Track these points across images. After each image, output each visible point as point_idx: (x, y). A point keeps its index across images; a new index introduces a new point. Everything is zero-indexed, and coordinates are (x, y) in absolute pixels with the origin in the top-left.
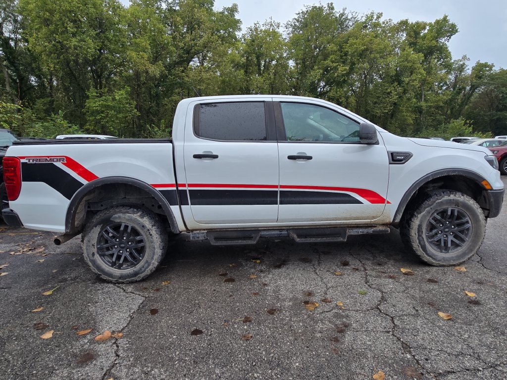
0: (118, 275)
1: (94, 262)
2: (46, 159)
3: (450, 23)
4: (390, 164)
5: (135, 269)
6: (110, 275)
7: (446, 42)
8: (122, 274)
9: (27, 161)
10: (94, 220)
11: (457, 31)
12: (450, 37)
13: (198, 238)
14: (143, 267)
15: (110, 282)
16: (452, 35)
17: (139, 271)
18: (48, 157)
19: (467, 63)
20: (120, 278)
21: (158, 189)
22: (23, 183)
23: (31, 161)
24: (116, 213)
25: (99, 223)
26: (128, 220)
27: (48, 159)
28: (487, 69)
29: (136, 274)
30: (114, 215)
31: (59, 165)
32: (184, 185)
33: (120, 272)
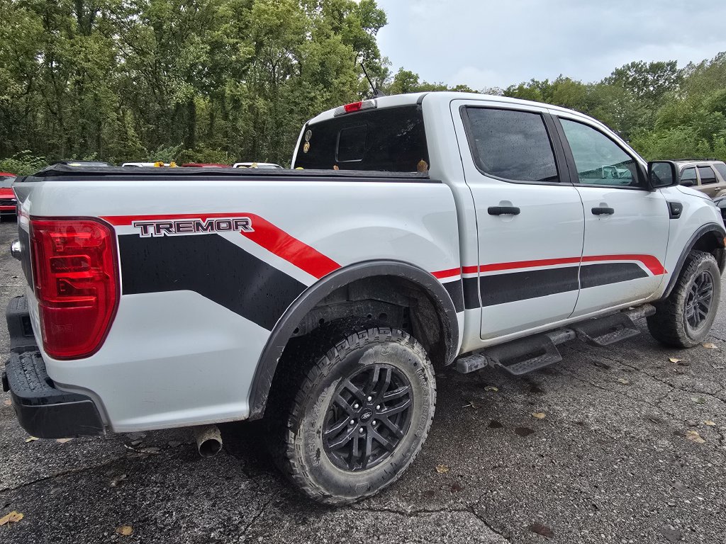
0: (365, 483)
1: (318, 472)
2: (198, 224)
3: (377, 8)
4: (670, 218)
5: (393, 460)
6: (349, 490)
7: (373, 35)
8: (371, 478)
9: (138, 231)
10: (325, 372)
11: (385, 23)
12: (377, 28)
13: (477, 366)
14: (409, 451)
15: (347, 505)
16: (380, 27)
17: (402, 460)
18: (204, 217)
19: (390, 69)
20: (369, 490)
21: (442, 281)
22: (124, 298)
23: (151, 230)
24: (369, 344)
25: (334, 377)
26: (390, 356)
27: (204, 224)
28: (412, 80)
29: (396, 468)
30: (367, 349)
31: (235, 237)
32: (473, 269)
33: (367, 477)
